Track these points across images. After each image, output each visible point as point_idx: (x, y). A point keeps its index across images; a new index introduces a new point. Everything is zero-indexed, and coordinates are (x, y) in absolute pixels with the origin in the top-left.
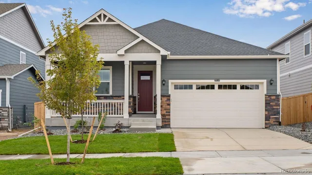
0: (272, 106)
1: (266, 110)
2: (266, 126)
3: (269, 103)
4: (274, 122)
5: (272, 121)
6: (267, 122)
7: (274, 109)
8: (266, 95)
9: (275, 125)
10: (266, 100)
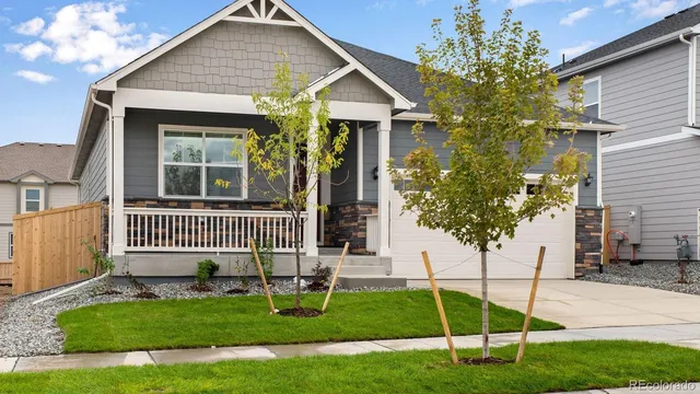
0: (588, 231)
1: (577, 240)
2: (578, 274)
3: (583, 226)
4: (592, 265)
5: (587, 264)
6: (578, 265)
7: (591, 237)
8: (576, 208)
9: (593, 271)
10: (577, 219)
